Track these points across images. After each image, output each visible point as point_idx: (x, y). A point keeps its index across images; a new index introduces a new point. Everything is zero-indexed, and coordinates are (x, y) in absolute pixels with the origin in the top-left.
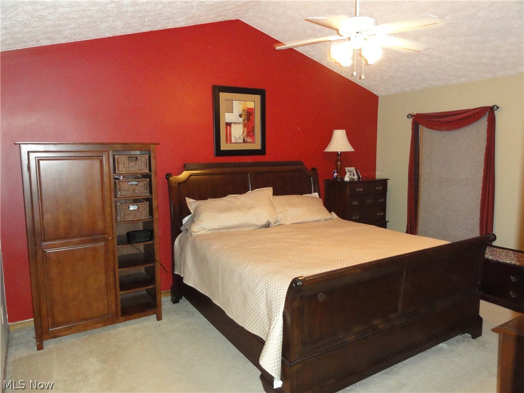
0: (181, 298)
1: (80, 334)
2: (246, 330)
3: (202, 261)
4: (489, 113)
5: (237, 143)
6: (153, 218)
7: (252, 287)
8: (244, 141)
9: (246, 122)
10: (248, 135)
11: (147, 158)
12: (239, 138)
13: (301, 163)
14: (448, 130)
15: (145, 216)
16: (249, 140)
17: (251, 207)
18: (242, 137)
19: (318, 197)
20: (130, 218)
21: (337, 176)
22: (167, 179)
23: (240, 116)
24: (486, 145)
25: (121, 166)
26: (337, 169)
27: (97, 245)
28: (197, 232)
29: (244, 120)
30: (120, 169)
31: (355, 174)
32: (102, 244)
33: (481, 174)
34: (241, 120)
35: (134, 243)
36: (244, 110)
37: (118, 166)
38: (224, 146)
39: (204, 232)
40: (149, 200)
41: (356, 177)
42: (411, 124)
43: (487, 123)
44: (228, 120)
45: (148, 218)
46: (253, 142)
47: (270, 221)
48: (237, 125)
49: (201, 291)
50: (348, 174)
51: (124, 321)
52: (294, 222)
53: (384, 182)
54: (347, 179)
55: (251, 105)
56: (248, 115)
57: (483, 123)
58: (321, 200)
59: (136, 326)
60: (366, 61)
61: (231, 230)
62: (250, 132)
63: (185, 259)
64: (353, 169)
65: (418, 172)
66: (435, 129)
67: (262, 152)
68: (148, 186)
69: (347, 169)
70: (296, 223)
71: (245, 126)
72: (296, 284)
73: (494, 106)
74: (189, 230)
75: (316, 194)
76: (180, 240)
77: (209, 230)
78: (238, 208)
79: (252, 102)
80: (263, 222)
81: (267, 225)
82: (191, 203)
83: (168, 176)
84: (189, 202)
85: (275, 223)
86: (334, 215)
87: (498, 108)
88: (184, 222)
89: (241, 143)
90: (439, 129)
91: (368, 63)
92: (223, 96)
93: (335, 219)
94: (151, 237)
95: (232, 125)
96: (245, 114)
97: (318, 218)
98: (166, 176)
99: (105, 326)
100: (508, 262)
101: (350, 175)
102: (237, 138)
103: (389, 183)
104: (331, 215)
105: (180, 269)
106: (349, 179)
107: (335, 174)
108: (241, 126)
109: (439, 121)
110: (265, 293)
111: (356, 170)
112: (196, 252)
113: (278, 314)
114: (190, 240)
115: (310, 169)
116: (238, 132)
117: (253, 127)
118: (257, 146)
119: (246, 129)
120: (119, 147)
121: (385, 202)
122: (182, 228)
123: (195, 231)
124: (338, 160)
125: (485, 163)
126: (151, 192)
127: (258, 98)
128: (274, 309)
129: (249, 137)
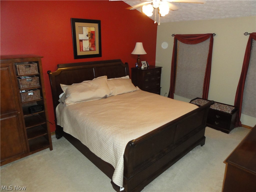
0: (62, 137)
1: (7, 165)
2: (102, 160)
3: (74, 122)
4: (211, 36)
5: (86, 51)
6: (43, 98)
7: (105, 140)
8: (90, 50)
9: (90, 39)
10: (92, 47)
11: (37, 65)
12: (87, 48)
13: (120, 61)
14: (191, 44)
15: (38, 98)
16: (92, 49)
17: (97, 88)
18: (89, 47)
19: (129, 78)
20: (30, 100)
21: (138, 66)
22: (49, 74)
23: (87, 36)
24: (208, 52)
25: (21, 71)
26: (138, 63)
27: (11, 117)
28: (68, 104)
29: (89, 38)
30: (21, 73)
31: (146, 64)
32: (14, 116)
33: (205, 67)
34: (88, 38)
35: (33, 113)
36: (89, 32)
37: (19, 71)
38: (79, 53)
39: (72, 104)
40: (40, 89)
41: (146, 66)
42: (174, 40)
43: (210, 42)
44: (80, 38)
45: (40, 98)
46: (95, 50)
47: (107, 95)
48: (86, 41)
49: (74, 136)
50: (143, 65)
51: (32, 154)
52: (119, 94)
53: (160, 69)
54: (142, 67)
55: (93, 29)
56: (92, 35)
57: (208, 42)
58: (131, 80)
59: (39, 155)
60: (160, 15)
61: (87, 101)
62: (93, 45)
63: (63, 119)
64: (145, 62)
65: (176, 64)
66: (185, 43)
67: (99, 55)
68: (38, 81)
69: (142, 62)
70: (120, 94)
71: (90, 41)
72: (131, 144)
73: (214, 33)
74: (64, 103)
75: (128, 77)
76: (59, 108)
77: (75, 102)
78: (90, 89)
79: (94, 28)
80: (103, 96)
81: (106, 97)
82: (64, 87)
83: (49, 72)
84: (62, 86)
85: (109, 95)
86: (138, 88)
87: (215, 35)
88: (60, 97)
89: (88, 51)
90: (187, 43)
91: (161, 16)
92: (77, 24)
93: (138, 90)
94: (43, 108)
95: (83, 41)
96: (90, 35)
97: (130, 91)
98: (48, 72)
99: (21, 158)
100: (215, 109)
101: (144, 65)
102: (86, 48)
103: (162, 69)
104: (136, 88)
105: (61, 123)
106: (143, 68)
107: (137, 65)
108: (88, 41)
109: (187, 39)
110: (112, 144)
111: (147, 62)
112: (69, 116)
113: (121, 157)
114: (65, 109)
115: (124, 63)
116: (86, 45)
117: (95, 42)
118: (97, 52)
119: (91, 43)
120: (18, 60)
121: (160, 79)
122: (59, 101)
123: (67, 103)
124: (138, 58)
125: (207, 62)
126: (40, 84)
127: (96, 25)
128: (118, 154)
129: (92, 48)
